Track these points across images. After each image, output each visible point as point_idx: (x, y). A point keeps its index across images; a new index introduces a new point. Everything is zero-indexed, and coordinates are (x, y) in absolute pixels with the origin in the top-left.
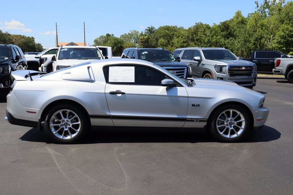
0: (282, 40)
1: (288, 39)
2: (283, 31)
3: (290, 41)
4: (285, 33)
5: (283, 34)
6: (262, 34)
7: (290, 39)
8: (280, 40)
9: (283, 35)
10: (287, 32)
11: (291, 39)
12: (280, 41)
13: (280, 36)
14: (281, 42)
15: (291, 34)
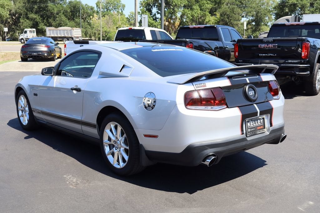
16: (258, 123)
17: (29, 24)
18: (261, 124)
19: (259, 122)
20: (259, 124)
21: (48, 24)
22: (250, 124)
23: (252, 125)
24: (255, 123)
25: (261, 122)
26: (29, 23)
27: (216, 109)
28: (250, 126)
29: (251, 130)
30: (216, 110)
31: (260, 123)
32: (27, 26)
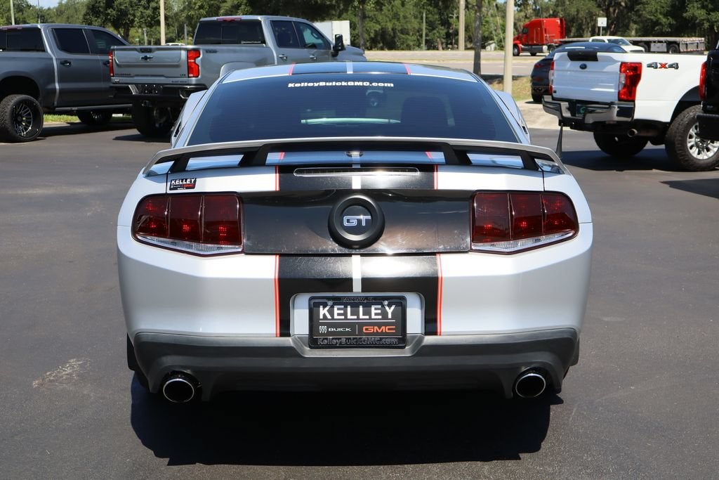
16: (367, 313)
17: (663, 7)
18: (386, 318)
19: (374, 311)
20: (375, 317)
21: (712, 4)
22: (330, 312)
23: (340, 315)
24: (356, 313)
25: (384, 314)
26: (662, 4)
27: (201, 250)
28: (329, 317)
29: (333, 330)
30: (202, 253)
31: (380, 317)
32: (657, 11)
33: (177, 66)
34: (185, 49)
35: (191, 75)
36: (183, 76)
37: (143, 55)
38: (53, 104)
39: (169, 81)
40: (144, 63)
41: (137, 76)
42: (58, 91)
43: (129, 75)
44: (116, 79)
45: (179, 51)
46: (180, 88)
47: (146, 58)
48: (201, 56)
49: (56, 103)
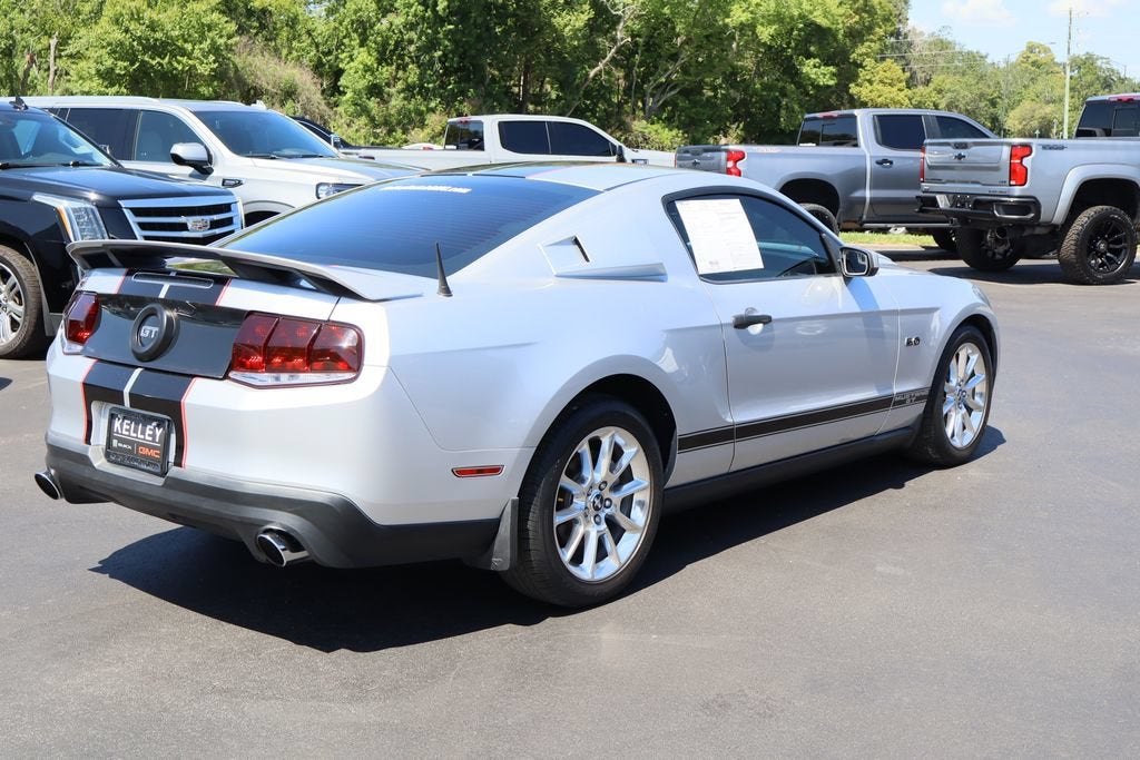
0: (120, 63)
1: (143, 61)
2: (117, 22)
3: (155, 72)
4: (127, 31)
5: (117, 35)
6: (12, 29)
7: (154, 63)
8: (109, 63)
9: (121, 44)
10: (138, 30)
11: (158, 59)
12: (112, 69)
13: (109, 44)
14: (117, 72)
15: (156, 40)
16: (143, 433)
18: (154, 441)
19: (148, 432)
20: (147, 438)
22: (122, 425)
23: (127, 430)
24: (136, 431)
25: (154, 436)
28: (120, 432)
29: (120, 445)
31: (150, 439)
33: (997, 169)
34: (1008, 144)
35: (1012, 183)
36: (1002, 183)
37: (958, 152)
38: (861, 217)
39: (986, 190)
40: (956, 163)
41: (949, 181)
42: (868, 200)
43: (939, 181)
44: (925, 186)
45: (999, 147)
46: (996, 201)
47: (960, 157)
48: (1033, 154)
49: (864, 217)
